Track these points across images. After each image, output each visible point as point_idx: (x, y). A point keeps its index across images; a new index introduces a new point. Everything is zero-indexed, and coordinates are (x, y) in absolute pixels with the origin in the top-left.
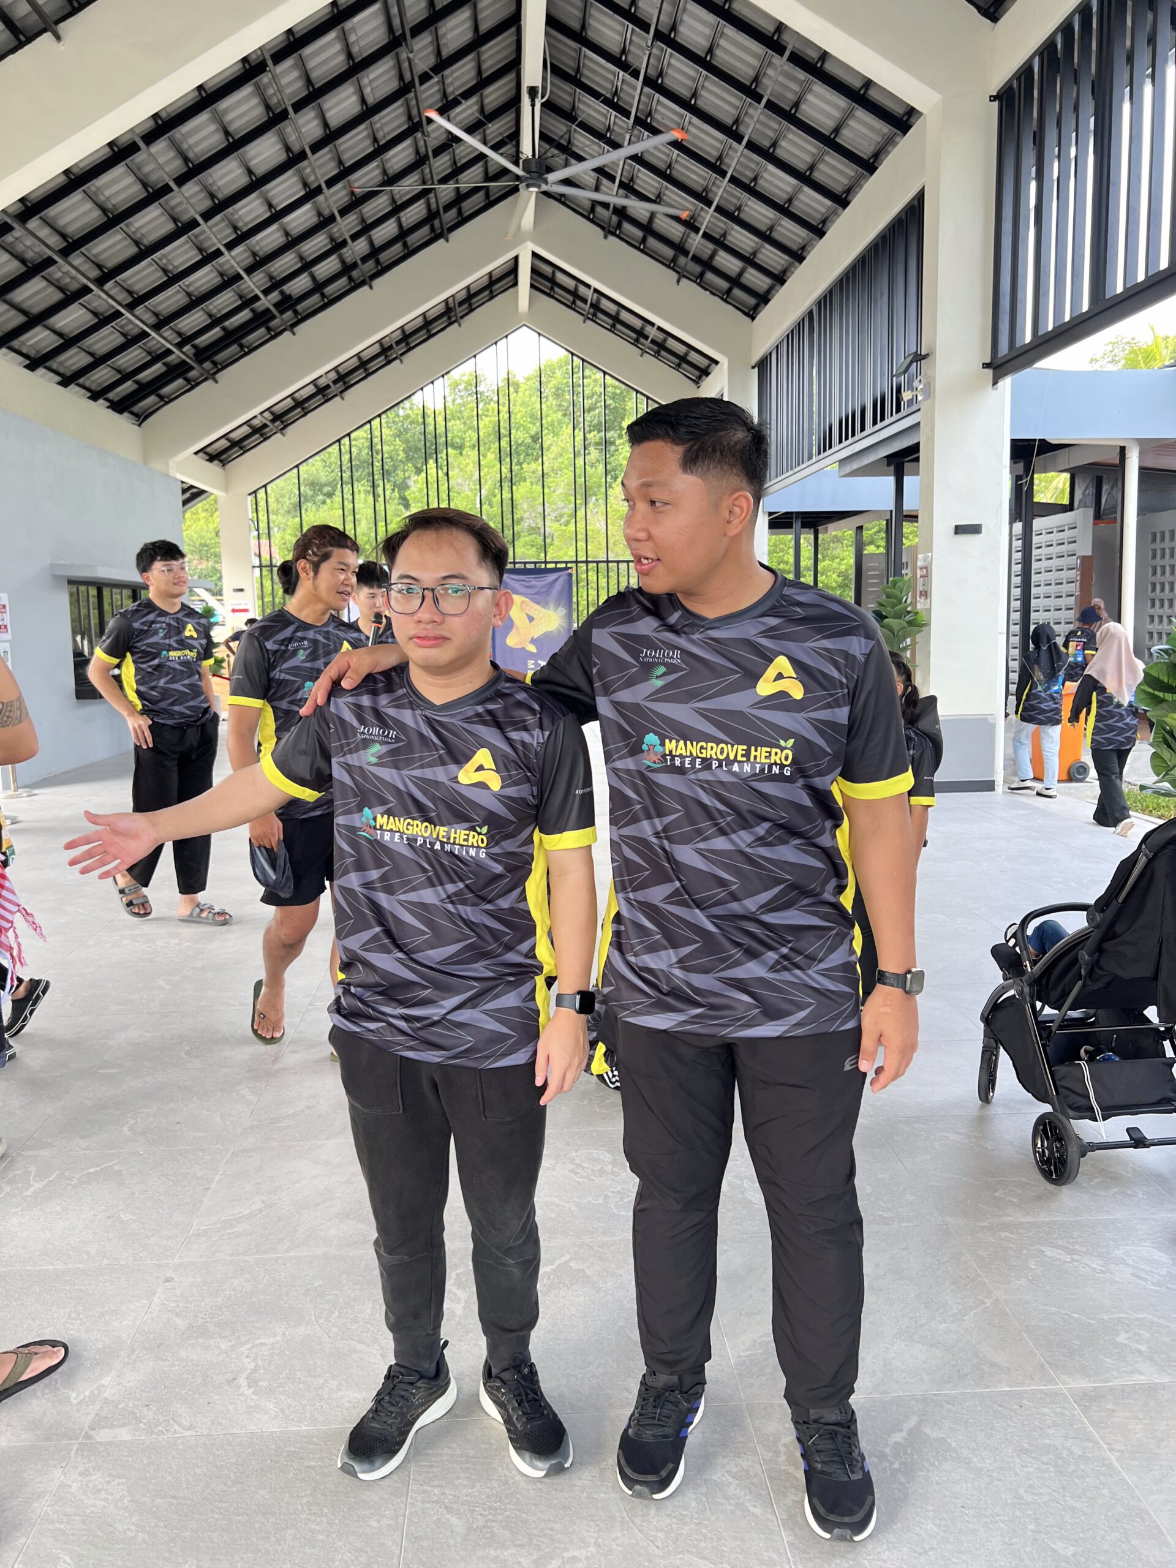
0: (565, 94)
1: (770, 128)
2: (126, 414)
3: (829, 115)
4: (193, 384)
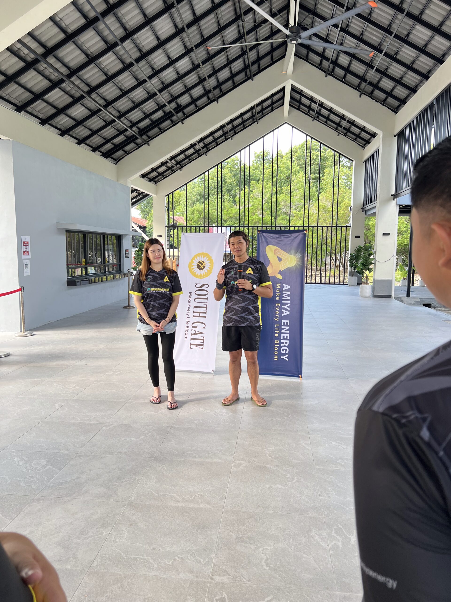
2: (109, 159)
4: (139, 146)
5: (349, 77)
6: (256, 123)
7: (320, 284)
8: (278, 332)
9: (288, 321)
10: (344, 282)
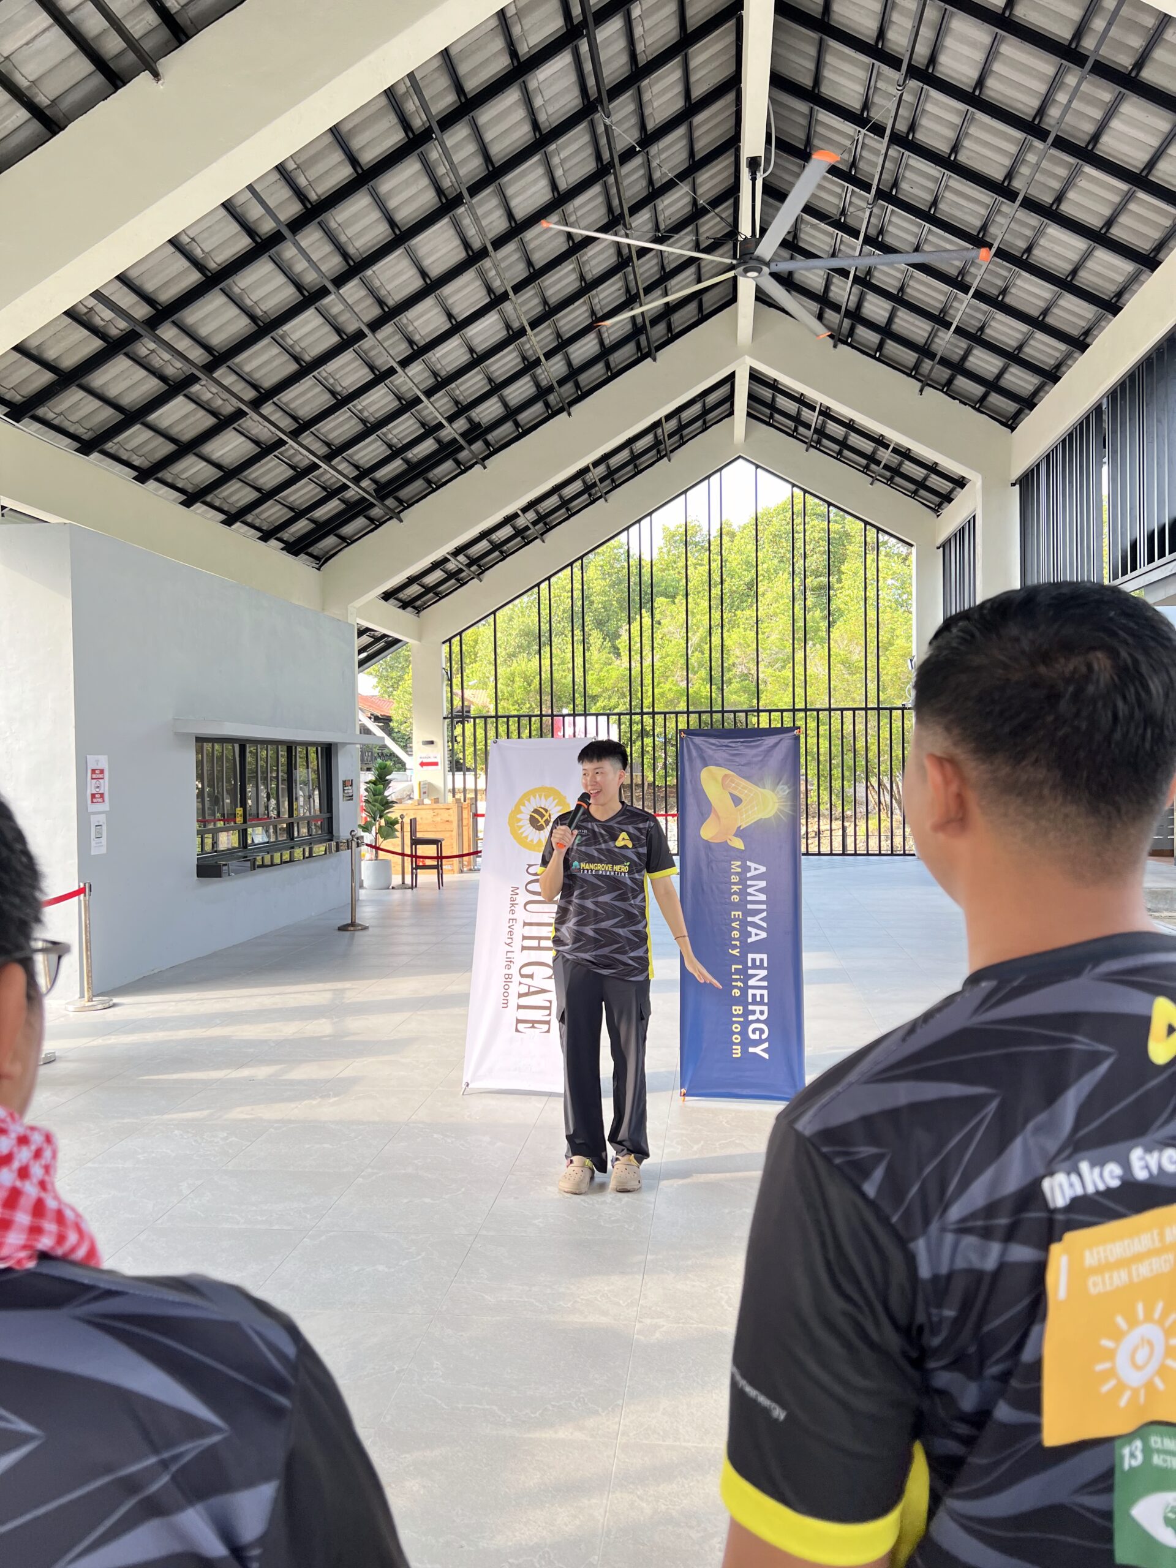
0: (791, 175)
1: (1056, 175)
2: (303, 556)
3: (1141, 145)
4: (376, 524)
5: (891, 347)
6: (666, 458)
7: (844, 854)
8: (739, 984)
9: (765, 957)
10: (904, 850)
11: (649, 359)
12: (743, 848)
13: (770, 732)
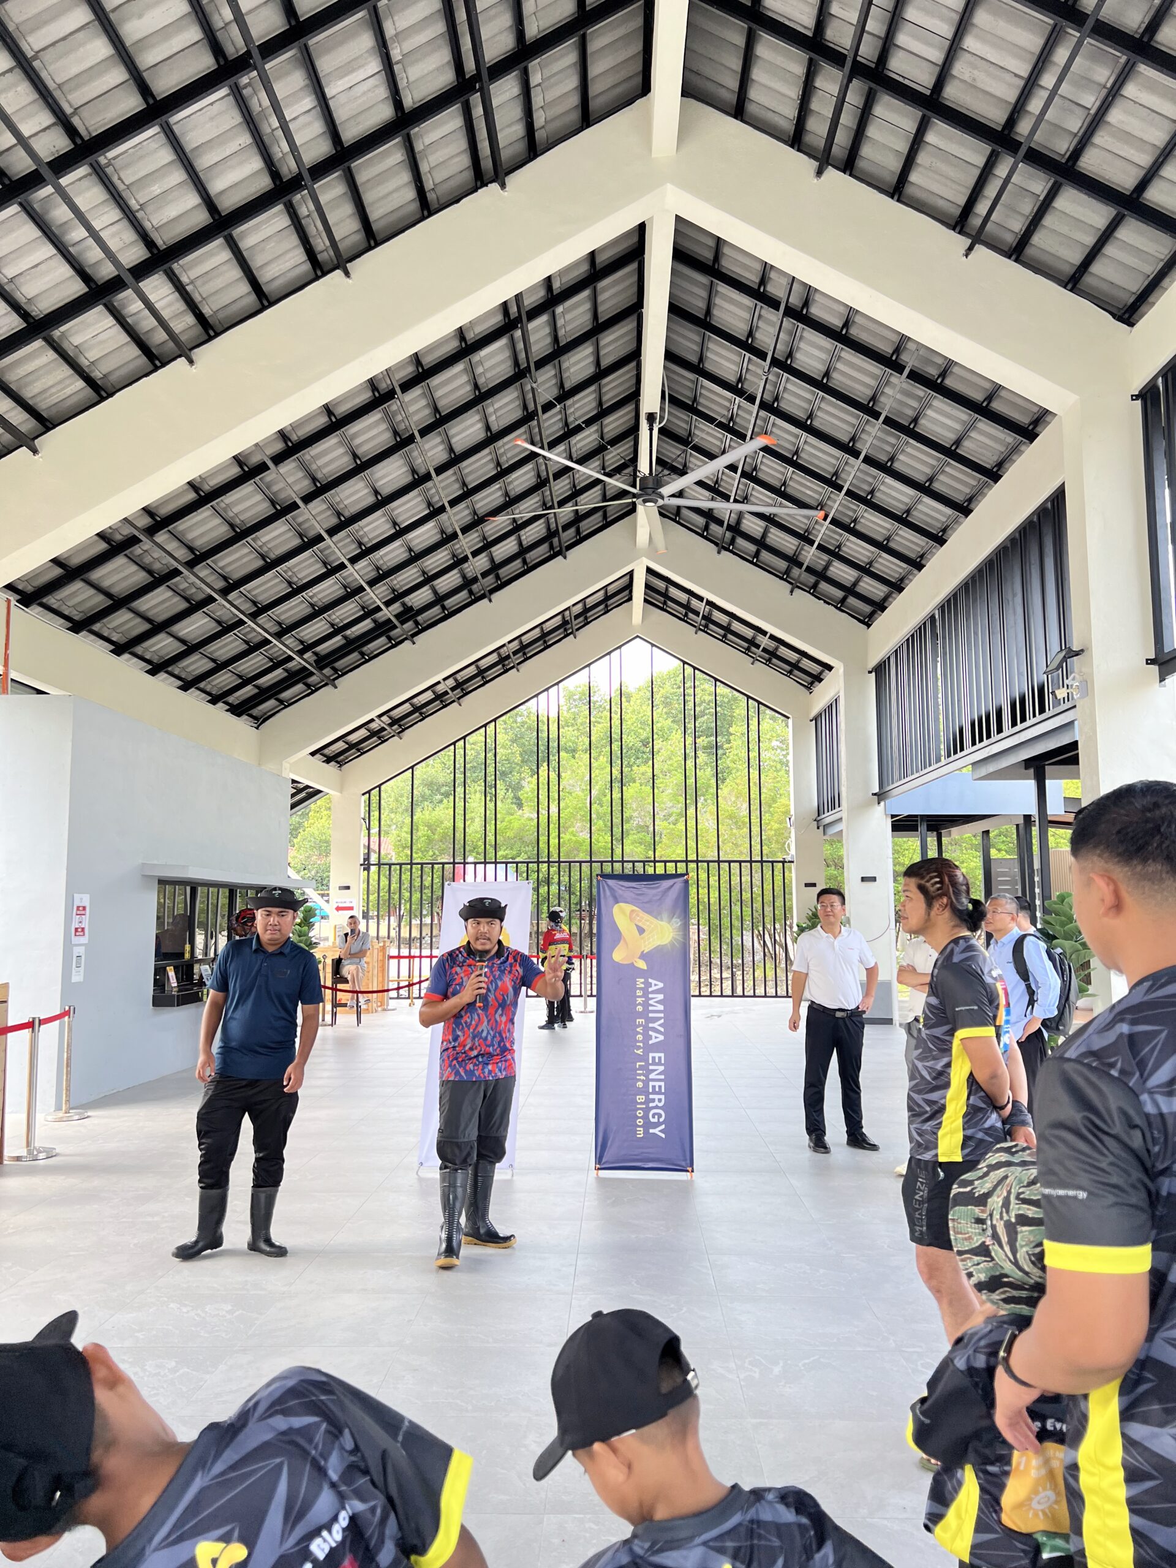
0: (681, 421)
1: (888, 443)
2: (245, 717)
3: (950, 429)
4: (313, 690)
5: (765, 555)
6: (571, 636)
7: (733, 996)
8: (642, 1078)
9: (662, 1055)
11: (560, 558)
12: (645, 968)
13: (666, 877)
